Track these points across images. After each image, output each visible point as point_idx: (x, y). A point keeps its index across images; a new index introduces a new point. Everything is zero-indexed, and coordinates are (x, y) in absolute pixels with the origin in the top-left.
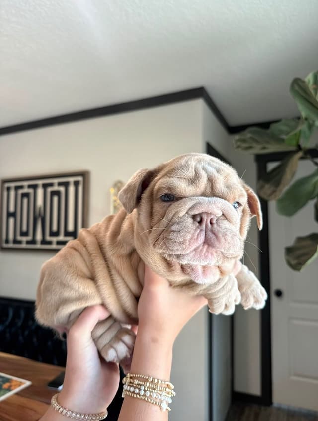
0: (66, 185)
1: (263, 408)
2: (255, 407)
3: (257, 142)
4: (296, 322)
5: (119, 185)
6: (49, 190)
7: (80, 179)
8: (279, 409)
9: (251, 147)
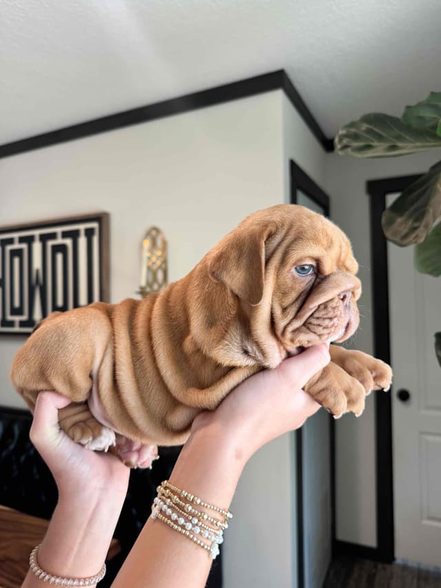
0: (74, 235)
1: (380, 566)
2: (368, 564)
3: (380, 138)
4: (430, 438)
5: (154, 233)
6: (50, 243)
7: (95, 225)
8: (405, 568)
9: (369, 147)
